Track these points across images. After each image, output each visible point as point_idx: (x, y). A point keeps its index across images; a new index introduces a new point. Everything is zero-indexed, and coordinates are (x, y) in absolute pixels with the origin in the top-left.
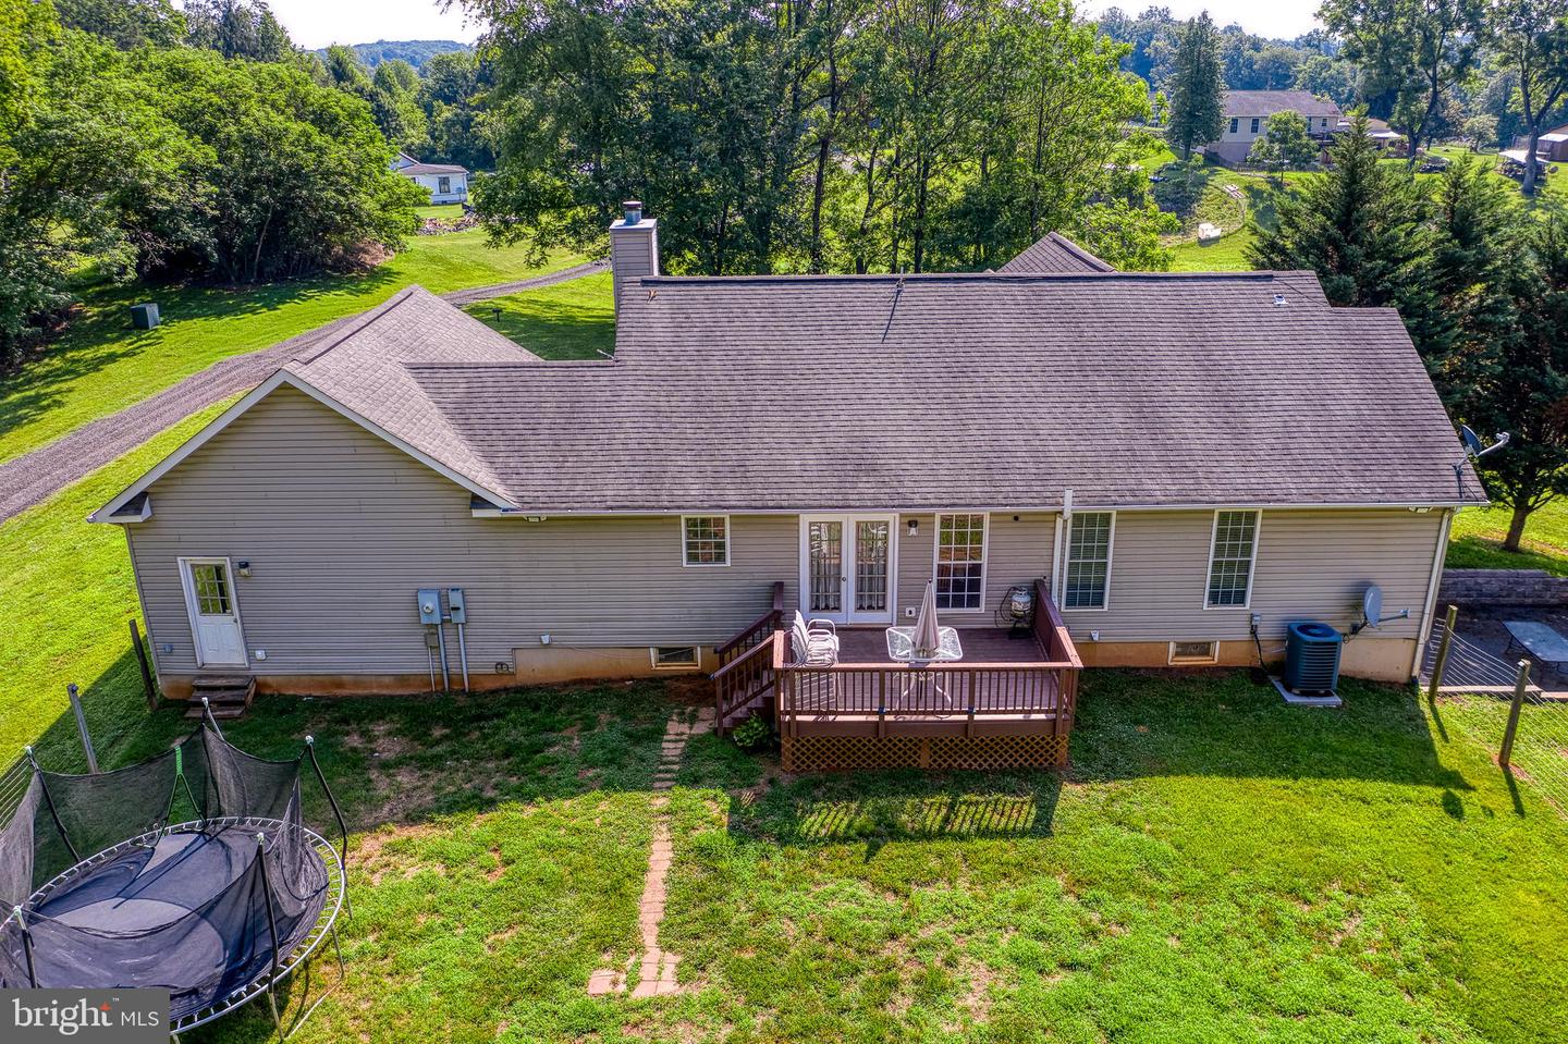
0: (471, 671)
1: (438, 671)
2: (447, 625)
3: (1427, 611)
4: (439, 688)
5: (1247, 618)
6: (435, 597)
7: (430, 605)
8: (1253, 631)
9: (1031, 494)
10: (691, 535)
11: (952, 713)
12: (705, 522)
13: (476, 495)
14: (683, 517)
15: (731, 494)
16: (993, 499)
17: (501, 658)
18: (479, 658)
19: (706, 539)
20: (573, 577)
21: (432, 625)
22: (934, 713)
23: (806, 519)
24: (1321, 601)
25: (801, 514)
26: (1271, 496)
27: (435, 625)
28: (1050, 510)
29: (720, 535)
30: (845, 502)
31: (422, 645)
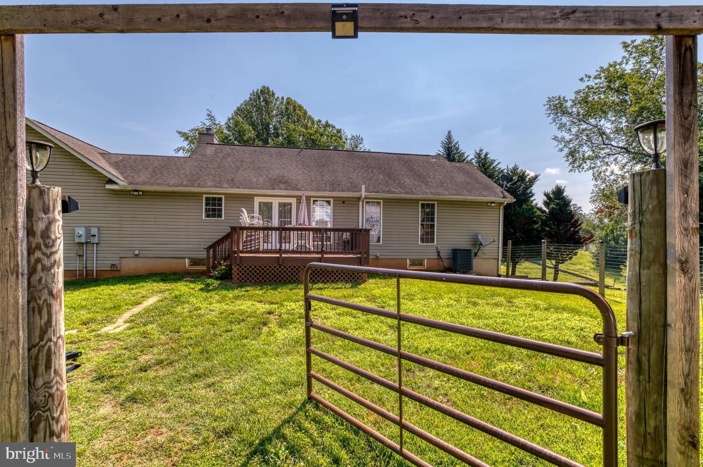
0: (99, 269)
1: (81, 268)
2: (89, 245)
3: (500, 246)
4: (81, 278)
5: (435, 248)
6: (84, 229)
7: (80, 233)
8: (438, 253)
9: (349, 190)
10: (207, 204)
11: (313, 252)
12: (214, 199)
13: (110, 179)
14: (204, 196)
15: (225, 185)
16: (333, 191)
17: (113, 262)
18: (103, 262)
19: (214, 206)
20: (152, 223)
21: (81, 244)
22: (305, 253)
23: (257, 200)
24: (462, 242)
25: (255, 198)
26: (439, 195)
27: (82, 244)
28: (356, 195)
29: (220, 205)
30: (273, 189)
31: (74, 255)
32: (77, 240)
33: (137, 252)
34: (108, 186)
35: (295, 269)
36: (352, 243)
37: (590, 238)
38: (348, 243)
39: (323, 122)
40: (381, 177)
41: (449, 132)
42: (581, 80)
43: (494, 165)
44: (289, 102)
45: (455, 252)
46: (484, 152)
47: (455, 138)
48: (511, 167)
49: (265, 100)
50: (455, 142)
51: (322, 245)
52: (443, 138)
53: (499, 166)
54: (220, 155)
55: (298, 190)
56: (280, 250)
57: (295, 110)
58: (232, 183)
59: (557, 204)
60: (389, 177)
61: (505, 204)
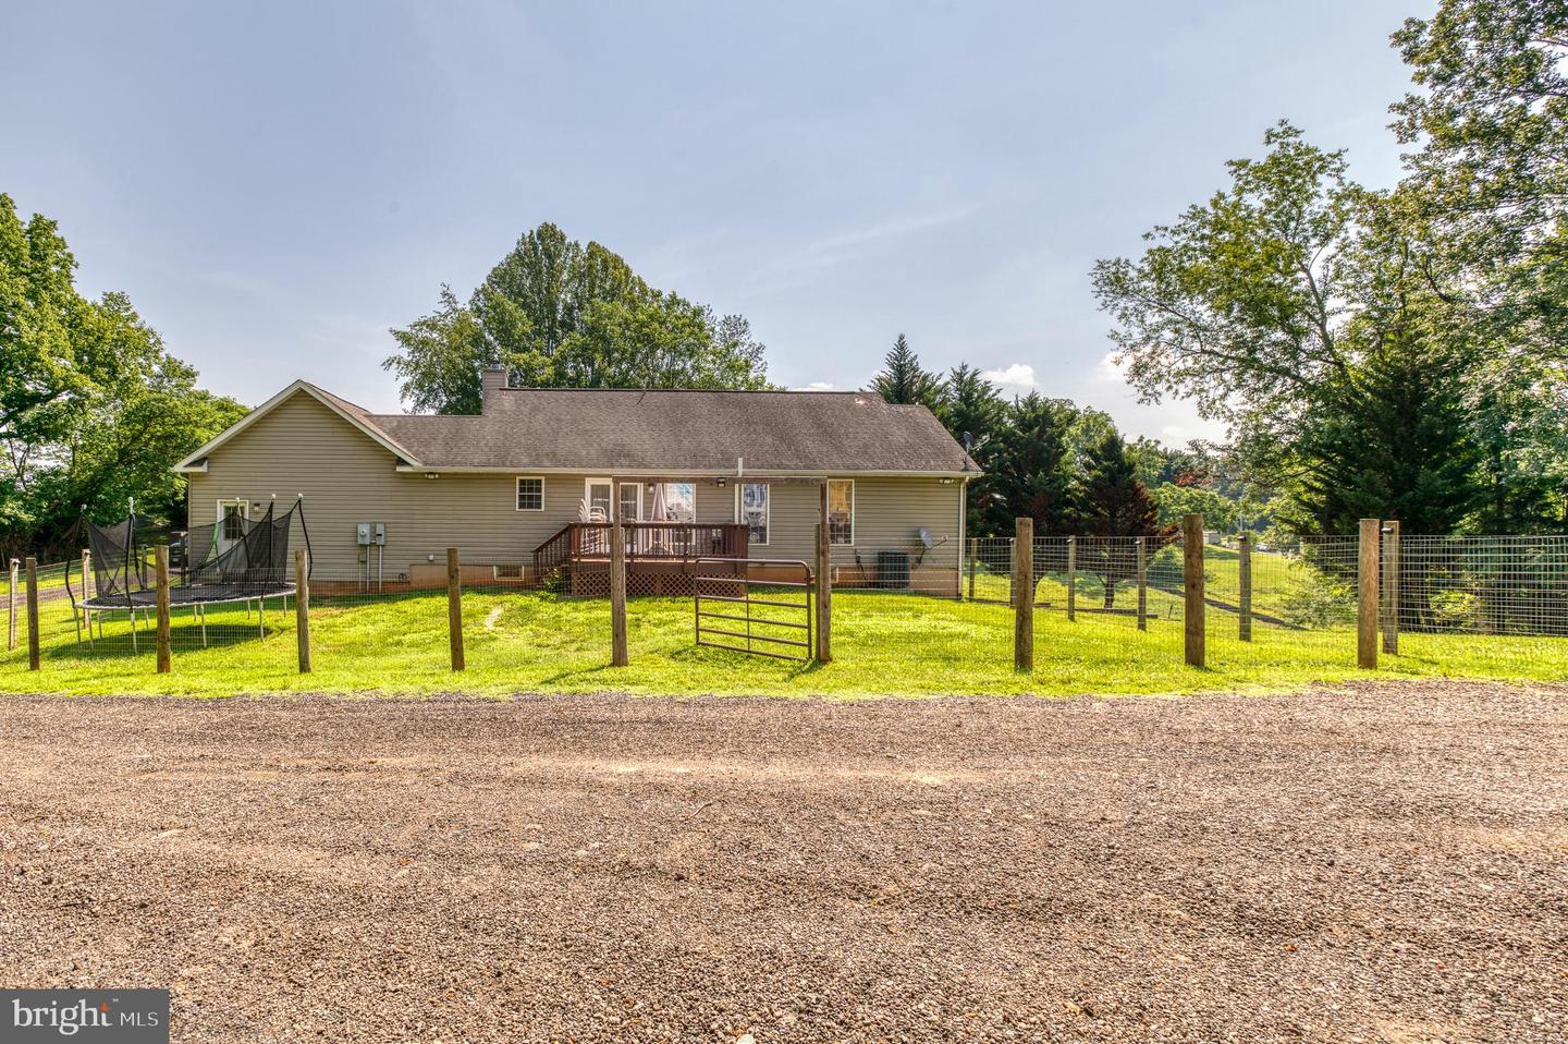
0: (385, 579)
1: (364, 579)
2: (373, 546)
3: (961, 548)
4: (363, 591)
5: (852, 552)
6: (368, 526)
7: (364, 531)
8: (858, 560)
9: (719, 466)
10: (522, 490)
11: (673, 557)
12: (531, 482)
13: (399, 458)
14: (518, 478)
15: (547, 463)
16: (697, 467)
17: (403, 571)
18: (390, 571)
19: (530, 493)
20: (451, 517)
21: (363, 546)
22: (663, 557)
23: (589, 482)
24: (896, 541)
25: (587, 479)
26: (858, 469)
27: (366, 546)
28: (731, 472)
29: (539, 490)
30: (612, 466)
31: (356, 561)
32: (360, 541)
33: (431, 557)
34: (399, 469)
35: (650, 579)
36: (724, 544)
37: (1170, 533)
38: (719, 543)
39: (666, 296)
40: (769, 440)
41: (901, 338)
42: (1147, 236)
43: (991, 393)
44: (594, 250)
45: (883, 557)
46: (970, 370)
47: (913, 348)
48: (1025, 395)
49: (546, 251)
50: (912, 355)
51: (685, 546)
52: (890, 347)
53: (999, 396)
54: (525, 410)
55: (646, 467)
56: (632, 553)
57: (605, 268)
58: (554, 458)
59: (1105, 470)
60: (782, 440)
61: (967, 480)
